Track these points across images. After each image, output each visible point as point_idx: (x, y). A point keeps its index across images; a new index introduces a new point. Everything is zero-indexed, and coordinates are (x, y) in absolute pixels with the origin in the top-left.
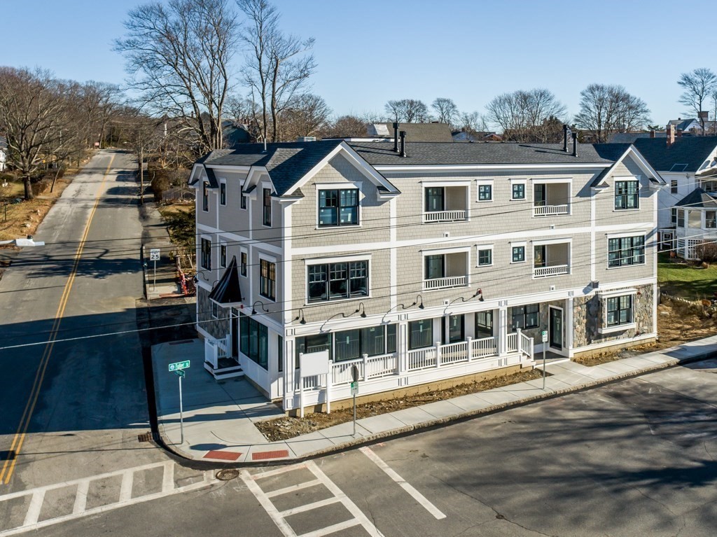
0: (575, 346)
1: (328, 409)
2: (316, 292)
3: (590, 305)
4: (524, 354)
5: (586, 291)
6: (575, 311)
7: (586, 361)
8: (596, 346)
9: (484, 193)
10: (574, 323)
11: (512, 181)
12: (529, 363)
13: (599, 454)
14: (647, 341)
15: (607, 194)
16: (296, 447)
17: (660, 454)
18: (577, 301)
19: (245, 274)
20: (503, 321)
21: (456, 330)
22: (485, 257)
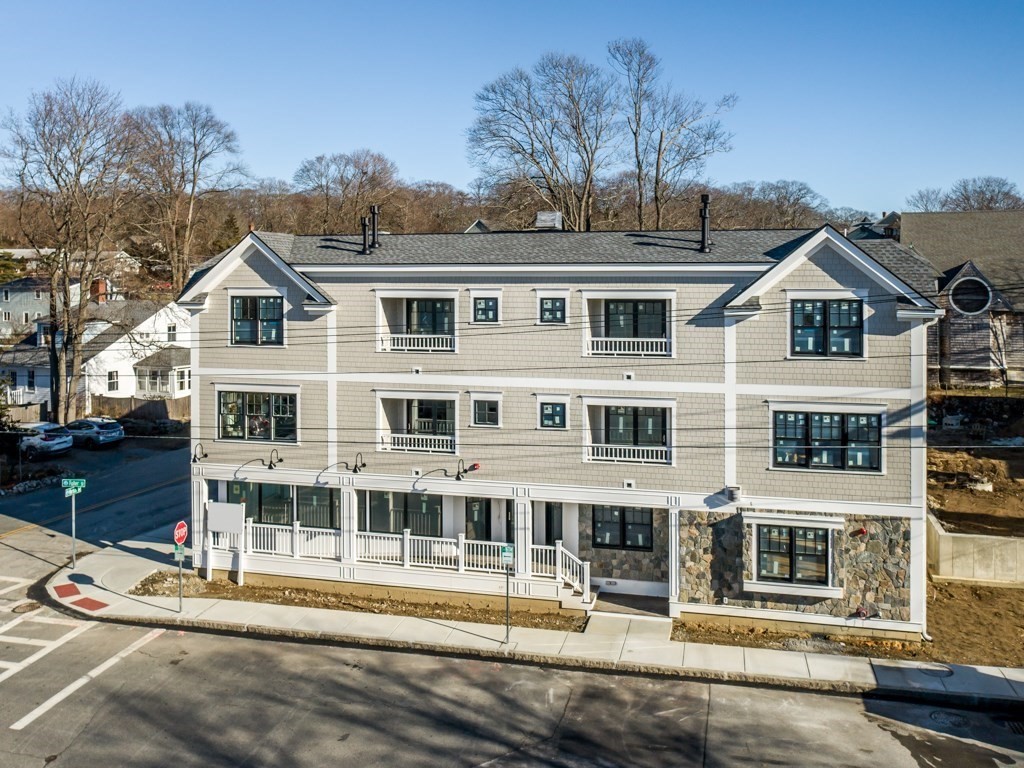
0: (685, 600)
3: (723, 531)
4: (568, 585)
5: (709, 501)
6: (685, 535)
9: (485, 311)
10: (680, 556)
11: (538, 292)
14: (890, 635)
18: (689, 517)
22: (487, 413)
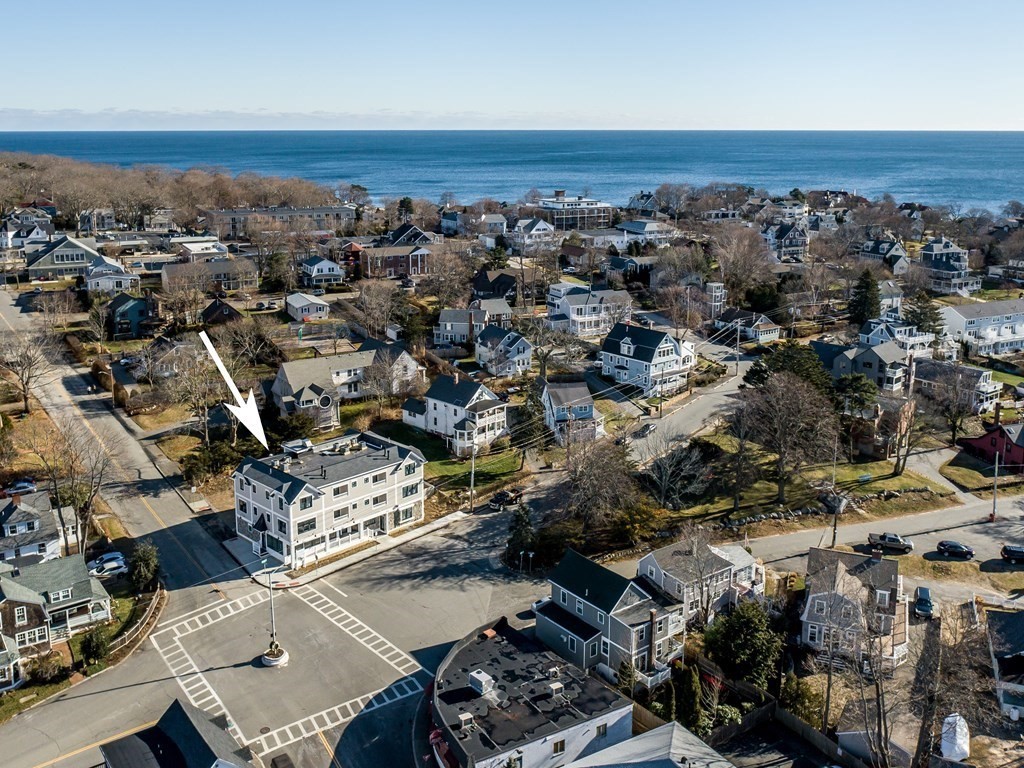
0: (390, 529)
1: (305, 566)
2: (300, 532)
3: (395, 514)
4: (370, 536)
5: (393, 509)
6: (389, 517)
7: (394, 535)
8: (398, 528)
9: (354, 485)
10: (389, 522)
11: (364, 478)
12: (373, 539)
13: (389, 571)
14: (418, 523)
15: (402, 471)
16: (301, 580)
17: (406, 570)
18: (390, 514)
19: (269, 520)
20: (362, 526)
21: (344, 532)
22: (355, 506)
